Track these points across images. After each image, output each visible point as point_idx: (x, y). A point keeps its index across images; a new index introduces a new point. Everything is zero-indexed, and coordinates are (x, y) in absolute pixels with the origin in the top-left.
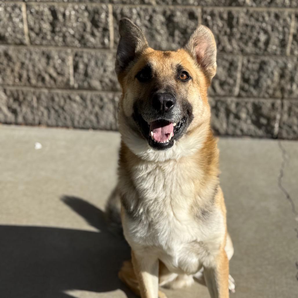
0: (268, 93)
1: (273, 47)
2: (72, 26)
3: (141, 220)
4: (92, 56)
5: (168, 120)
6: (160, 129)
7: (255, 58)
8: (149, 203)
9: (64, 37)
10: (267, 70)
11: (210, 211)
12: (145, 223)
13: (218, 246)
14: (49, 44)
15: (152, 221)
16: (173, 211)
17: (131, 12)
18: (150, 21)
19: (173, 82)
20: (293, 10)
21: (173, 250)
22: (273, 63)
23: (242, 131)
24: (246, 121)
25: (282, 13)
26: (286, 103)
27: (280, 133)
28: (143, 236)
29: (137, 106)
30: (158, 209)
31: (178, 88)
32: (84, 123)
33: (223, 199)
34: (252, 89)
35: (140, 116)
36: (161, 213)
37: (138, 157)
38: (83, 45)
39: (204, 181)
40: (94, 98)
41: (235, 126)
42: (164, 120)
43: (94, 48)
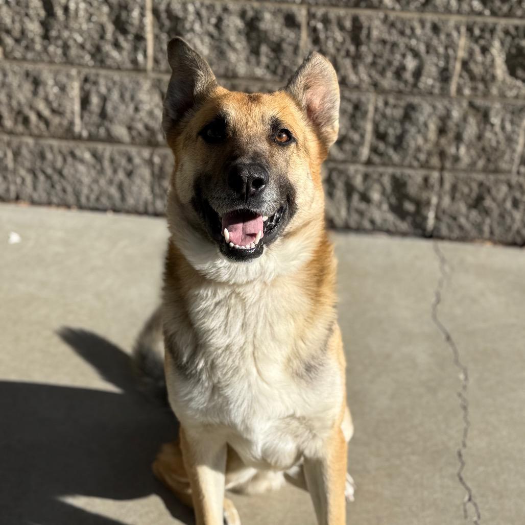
0: (418, 160)
1: (428, 81)
2: (81, 28)
3: (199, 380)
4: (114, 83)
5: (255, 210)
6: (240, 226)
7: (397, 99)
8: (215, 353)
9: (66, 47)
10: (418, 119)
11: (319, 365)
12: (206, 384)
13: (329, 423)
14: (39, 58)
15: (219, 382)
16: (256, 366)
17: (185, 10)
18: (218, 26)
19: (263, 146)
20: (463, 19)
21: (254, 431)
22: (427, 109)
23: (372, 222)
24: (379, 206)
25: (445, 22)
26: (448, 176)
27: (436, 228)
28: (202, 406)
29: (201, 185)
30: (230, 362)
31: (272, 157)
32: (98, 199)
33: (341, 344)
34: (391, 152)
35: (206, 202)
36: (237, 370)
37: (201, 273)
38: (98, 64)
39: (311, 314)
40: (117, 157)
41: (361, 214)
42: (248, 210)
43: (119, 69)
